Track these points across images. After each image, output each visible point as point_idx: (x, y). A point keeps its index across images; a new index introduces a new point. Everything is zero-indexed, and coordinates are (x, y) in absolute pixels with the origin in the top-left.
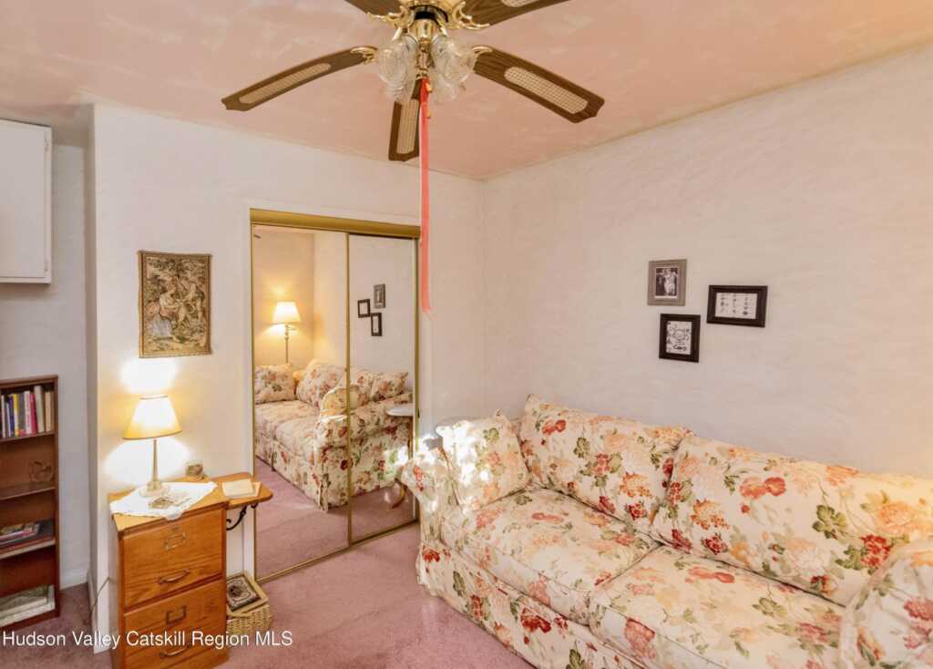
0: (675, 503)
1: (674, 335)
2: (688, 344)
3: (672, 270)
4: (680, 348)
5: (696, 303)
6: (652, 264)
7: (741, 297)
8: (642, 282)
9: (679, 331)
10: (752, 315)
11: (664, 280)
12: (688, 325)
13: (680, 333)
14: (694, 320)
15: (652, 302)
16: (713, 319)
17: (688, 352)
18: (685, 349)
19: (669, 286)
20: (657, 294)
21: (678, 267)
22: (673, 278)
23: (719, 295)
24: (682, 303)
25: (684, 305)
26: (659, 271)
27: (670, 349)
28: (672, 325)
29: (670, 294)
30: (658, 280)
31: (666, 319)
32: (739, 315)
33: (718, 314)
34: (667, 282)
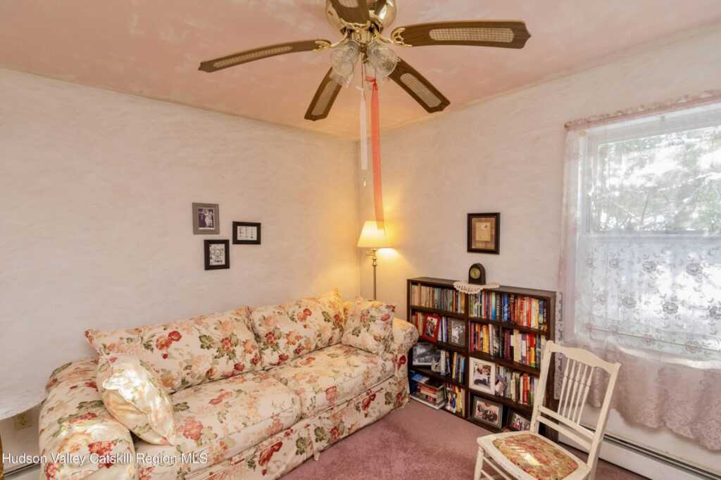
0: (275, 342)
1: (214, 254)
2: (223, 258)
3: (210, 211)
4: (218, 261)
5: (225, 233)
6: (195, 205)
7: (250, 228)
8: (188, 217)
9: (217, 250)
10: (255, 238)
11: (204, 217)
12: (223, 246)
13: (218, 251)
14: (226, 242)
15: (196, 232)
16: (236, 242)
17: (223, 263)
18: (221, 261)
19: (208, 221)
20: (200, 227)
21: (213, 208)
22: (210, 216)
23: (239, 227)
24: (217, 232)
25: (218, 233)
26: (201, 210)
27: (213, 262)
28: (212, 247)
29: (210, 227)
30: (200, 217)
31: (208, 243)
32: (249, 239)
33: (239, 238)
34: (207, 218)
